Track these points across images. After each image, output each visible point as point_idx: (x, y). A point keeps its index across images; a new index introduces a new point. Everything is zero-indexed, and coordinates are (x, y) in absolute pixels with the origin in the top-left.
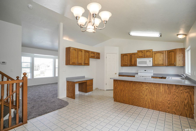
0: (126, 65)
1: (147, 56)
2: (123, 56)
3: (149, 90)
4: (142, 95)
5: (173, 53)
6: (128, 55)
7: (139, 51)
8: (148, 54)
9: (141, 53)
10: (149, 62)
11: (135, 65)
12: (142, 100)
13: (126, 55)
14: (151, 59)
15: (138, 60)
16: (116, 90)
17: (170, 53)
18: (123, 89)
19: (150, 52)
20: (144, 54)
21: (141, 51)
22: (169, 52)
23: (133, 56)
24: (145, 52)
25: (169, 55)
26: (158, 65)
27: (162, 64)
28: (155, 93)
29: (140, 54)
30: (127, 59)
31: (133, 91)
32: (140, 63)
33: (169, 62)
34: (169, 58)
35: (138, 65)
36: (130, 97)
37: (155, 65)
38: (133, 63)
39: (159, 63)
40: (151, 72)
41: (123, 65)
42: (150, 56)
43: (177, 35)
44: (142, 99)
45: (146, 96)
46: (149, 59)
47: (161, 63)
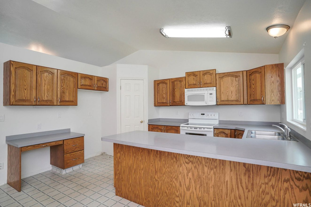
0: (163, 103)
1: (205, 84)
2: (158, 84)
3: (196, 174)
4: (178, 185)
5: (258, 75)
6: (168, 82)
7: (189, 74)
8: (207, 78)
9: (192, 77)
10: (209, 96)
11: (181, 103)
12: (177, 199)
13: (163, 82)
14: (213, 90)
15: (188, 92)
16: (118, 166)
17: (253, 77)
18: (135, 167)
19: (211, 74)
20: (198, 79)
21: (193, 74)
22: (251, 73)
23: (178, 84)
24: (201, 75)
25: (250, 80)
26: (227, 103)
27: (237, 101)
28: (212, 183)
29: (192, 80)
30: (165, 90)
31: (156, 172)
32: (191, 98)
33: (250, 95)
34: (250, 87)
35: (187, 102)
36: (151, 189)
37: (221, 103)
38: (177, 99)
39: (230, 99)
40: (213, 117)
41: (159, 103)
42: (211, 83)
44: (178, 197)
45: (188, 189)
46: (210, 89)
47: (233, 97)
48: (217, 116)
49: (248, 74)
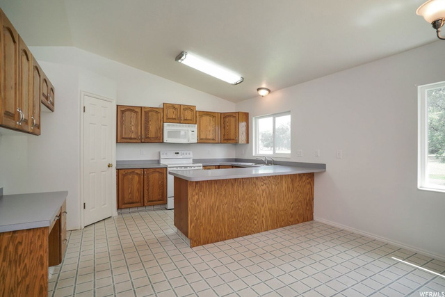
0: (131, 138)
1: (185, 120)
2: (123, 112)
3: (268, 192)
4: (256, 205)
5: (232, 120)
6: (139, 110)
7: (166, 106)
8: (188, 115)
9: (171, 110)
10: (188, 133)
11: (158, 139)
12: (256, 217)
13: (131, 109)
14: (195, 128)
15: (168, 127)
17: (227, 119)
18: (217, 204)
19: (192, 110)
20: (182, 114)
21: (173, 107)
22: (225, 116)
23: (153, 117)
24: (182, 109)
25: (224, 121)
26: (206, 141)
27: (213, 139)
29: (171, 113)
30: (132, 121)
31: (239, 201)
32: (171, 134)
33: (224, 135)
34: (224, 128)
35: (166, 139)
37: (202, 141)
38: (152, 134)
39: (208, 137)
40: (188, 156)
41: (123, 139)
42: (191, 120)
43: (258, 89)
45: (263, 206)
46: (192, 126)
47: (211, 136)
48: (191, 156)
49: (222, 117)
